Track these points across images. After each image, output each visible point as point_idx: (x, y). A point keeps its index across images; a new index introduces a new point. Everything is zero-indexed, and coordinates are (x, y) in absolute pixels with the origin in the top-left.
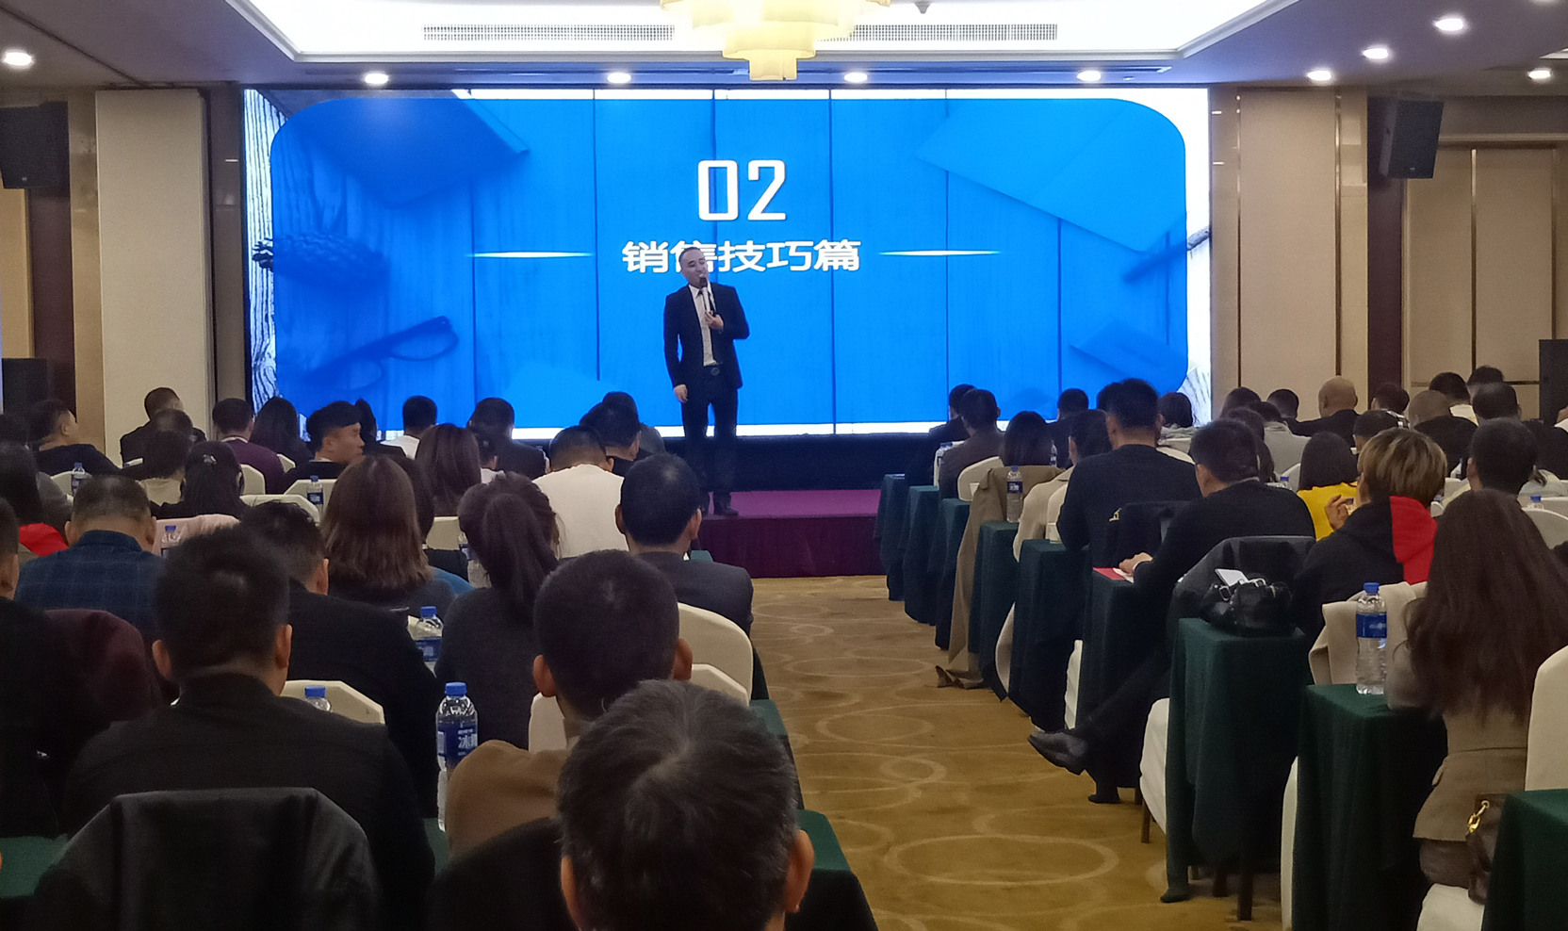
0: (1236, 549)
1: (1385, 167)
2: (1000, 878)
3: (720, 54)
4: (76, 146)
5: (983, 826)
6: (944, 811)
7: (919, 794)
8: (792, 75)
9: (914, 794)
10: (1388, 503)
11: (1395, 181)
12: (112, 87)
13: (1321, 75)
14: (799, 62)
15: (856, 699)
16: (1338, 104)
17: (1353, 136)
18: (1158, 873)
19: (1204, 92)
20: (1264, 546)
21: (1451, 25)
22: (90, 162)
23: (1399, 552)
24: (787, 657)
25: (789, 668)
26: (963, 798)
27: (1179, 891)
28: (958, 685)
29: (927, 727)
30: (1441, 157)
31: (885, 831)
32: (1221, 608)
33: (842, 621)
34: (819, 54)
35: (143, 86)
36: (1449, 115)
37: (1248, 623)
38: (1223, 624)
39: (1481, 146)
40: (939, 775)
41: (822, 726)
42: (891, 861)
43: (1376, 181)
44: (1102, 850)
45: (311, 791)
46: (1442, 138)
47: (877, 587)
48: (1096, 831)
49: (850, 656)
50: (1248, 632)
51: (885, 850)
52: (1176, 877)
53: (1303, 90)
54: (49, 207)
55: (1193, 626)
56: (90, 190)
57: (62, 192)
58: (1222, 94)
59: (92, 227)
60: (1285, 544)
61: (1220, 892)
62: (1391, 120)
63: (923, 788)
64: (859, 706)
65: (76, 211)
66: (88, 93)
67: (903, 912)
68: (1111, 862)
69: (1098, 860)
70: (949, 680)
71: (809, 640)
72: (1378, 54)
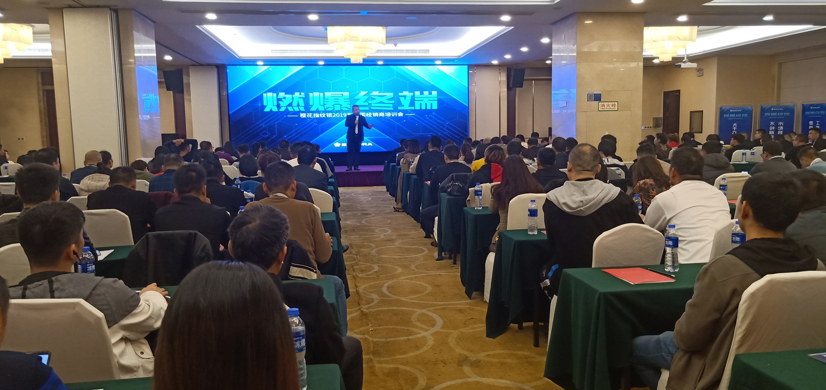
0: (454, 176)
1: (511, 86)
2: (399, 256)
3: (343, 57)
4: (185, 81)
5: (397, 244)
6: (389, 240)
7: (384, 237)
8: (361, 62)
9: (382, 236)
10: (491, 165)
11: (514, 88)
12: (193, 65)
13: (495, 62)
14: (363, 59)
15: (373, 215)
16: (500, 69)
17: (503, 78)
18: (436, 255)
19: (466, 67)
20: (461, 175)
21: (524, 49)
22: (189, 84)
23: (492, 177)
24: (359, 205)
25: (358, 208)
26: (394, 237)
27: (440, 258)
28: (398, 211)
29: (389, 221)
30: (525, 82)
31: (373, 245)
32: (449, 190)
33: (374, 196)
34: (368, 57)
35: (201, 65)
36: (527, 72)
37: (455, 194)
38: (450, 194)
39: (535, 80)
40: (389, 232)
41: (363, 222)
42: (373, 252)
43: (509, 88)
44: (424, 249)
45: (196, 231)
46: (525, 78)
47: (384, 188)
48: (425, 245)
49: (374, 205)
50: (455, 196)
51: (372, 250)
52: (440, 255)
53: (490, 66)
54: (179, 95)
55: (443, 195)
56: (189, 91)
57: (182, 92)
58: (470, 67)
59: (190, 100)
60: (466, 175)
61: (450, 258)
62: (512, 74)
63: (385, 235)
64: (373, 216)
65: (186, 97)
66: (188, 67)
67: (373, 264)
68: (426, 252)
69: (423, 251)
70: (396, 210)
71: (365, 201)
72: (508, 57)
